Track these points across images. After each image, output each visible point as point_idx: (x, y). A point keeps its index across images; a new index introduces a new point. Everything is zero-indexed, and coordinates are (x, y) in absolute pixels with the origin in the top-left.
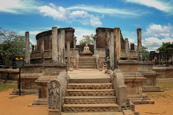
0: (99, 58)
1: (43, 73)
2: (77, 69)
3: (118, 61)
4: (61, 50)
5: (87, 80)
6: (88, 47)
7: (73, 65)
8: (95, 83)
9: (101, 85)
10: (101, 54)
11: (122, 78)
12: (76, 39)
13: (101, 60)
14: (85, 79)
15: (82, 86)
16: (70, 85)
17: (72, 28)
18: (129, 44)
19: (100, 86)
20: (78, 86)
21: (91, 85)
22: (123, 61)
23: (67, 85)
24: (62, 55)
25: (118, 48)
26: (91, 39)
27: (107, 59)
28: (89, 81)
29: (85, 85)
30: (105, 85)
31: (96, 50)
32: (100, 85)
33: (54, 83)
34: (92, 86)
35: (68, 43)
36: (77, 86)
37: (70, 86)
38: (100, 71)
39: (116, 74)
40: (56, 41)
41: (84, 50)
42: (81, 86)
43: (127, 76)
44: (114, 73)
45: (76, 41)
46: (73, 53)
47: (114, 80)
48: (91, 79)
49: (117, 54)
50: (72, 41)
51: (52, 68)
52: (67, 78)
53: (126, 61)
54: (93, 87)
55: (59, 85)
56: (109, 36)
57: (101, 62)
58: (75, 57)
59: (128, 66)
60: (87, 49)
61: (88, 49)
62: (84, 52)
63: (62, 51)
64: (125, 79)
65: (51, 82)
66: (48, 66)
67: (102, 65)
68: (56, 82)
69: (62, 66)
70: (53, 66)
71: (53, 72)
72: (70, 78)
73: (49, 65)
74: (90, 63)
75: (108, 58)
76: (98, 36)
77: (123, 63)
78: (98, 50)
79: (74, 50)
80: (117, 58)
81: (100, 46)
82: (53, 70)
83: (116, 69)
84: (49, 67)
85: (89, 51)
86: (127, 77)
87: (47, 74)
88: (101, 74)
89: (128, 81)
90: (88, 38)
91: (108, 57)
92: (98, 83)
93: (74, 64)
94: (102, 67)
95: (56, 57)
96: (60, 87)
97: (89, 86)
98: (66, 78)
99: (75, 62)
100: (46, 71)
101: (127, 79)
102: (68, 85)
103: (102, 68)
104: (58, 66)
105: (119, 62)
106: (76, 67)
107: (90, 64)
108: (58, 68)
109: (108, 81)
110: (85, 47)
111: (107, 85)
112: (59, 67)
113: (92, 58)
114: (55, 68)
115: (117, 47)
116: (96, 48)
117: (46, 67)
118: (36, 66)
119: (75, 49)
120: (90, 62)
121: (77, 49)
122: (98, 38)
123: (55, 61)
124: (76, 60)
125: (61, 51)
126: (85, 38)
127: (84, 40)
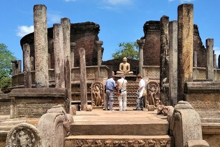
0: (149, 84)
1: (11, 111)
2: (102, 108)
3: (186, 84)
4: (60, 61)
5: (113, 127)
6: (127, 64)
7: (95, 100)
8: (132, 134)
9: (144, 140)
10: (154, 77)
11: (195, 121)
12: (102, 46)
13: (153, 89)
14: (108, 126)
15: (100, 141)
16: (70, 139)
17: (94, 24)
18: (214, 56)
19: (142, 141)
20: (90, 141)
21: (120, 140)
22: (199, 85)
23: (63, 140)
24: (62, 72)
25: (188, 52)
26: (136, 49)
27: (164, 83)
28: (117, 130)
29: (108, 139)
30: (153, 140)
31: (144, 70)
32: (142, 139)
33: (22, 133)
34: (122, 142)
35: (82, 50)
36: (88, 141)
37: (72, 142)
38: (149, 110)
39: (181, 112)
40: (43, 39)
41: (120, 69)
42: (97, 141)
43: (210, 119)
44: (175, 111)
45: (102, 51)
46: (95, 76)
47: (176, 129)
48: (122, 126)
49: (185, 67)
50: (94, 50)
51: (32, 101)
52: (65, 123)
53: (208, 84)
54: (124, 143)
55: (35, 138)
56: (168, 32)
57: (152, 94)
58: (99, 83)
59: (213, 96)
60: (125, 68)
61: (127, 68)
62: (120, 74)
63: (62, 65)
64: (203, 127)
65: (17, 132)
66: (23, 96)
67: (155, 99)
68: (29, 132)
69: (55, 95)
70: (34, 95)
71: (35, 110)
72: (73, 124)
73: (25, 93)
74: (131, 96)
75: (165, 80)
76: (149, 39)
77: (201, 87)
78: (146, 68)
79: (99, 68)
80: (184, 76)
81: (153, 60)
82: (35, 106)
83: (182, 101)
84: (26, 98)
85: (130, 71)
86: (208, 121)
87: (20, 115)
88: (149, 115)
89: (212, 131)
90: (130, 49)
91: (166, 78)
92: (137, 134)
93: (97, 98)
94: (156, 103)
95: (44, 76)
96: (40, 143)
97: (117, 142)
98: (60, 122)
99: (99, 93)
100: (19, 107)
101: (210, 127)
102: (67, 140)
103: (156, 106)
104: (46, 94)
105: (188, 86)
106: (101, 103)
107: (130, 98)
108: (46, 101)
109: (162, 129)
110: (121, 64)
111: (159, 140)
112: (50, 97)
113: (135, 84)
114: (40, 101)
115: (184, 50)
116: (144, 64)
117: (18, 98)
118: (5, 99)
119: (101, 68)
120: (131, 93)
121: (105, 68)
122: (147, 43)
123: (43, 85)
124: (102, 88)
125: (60, 65)
126: (122, 48)
127: (122, 51)
